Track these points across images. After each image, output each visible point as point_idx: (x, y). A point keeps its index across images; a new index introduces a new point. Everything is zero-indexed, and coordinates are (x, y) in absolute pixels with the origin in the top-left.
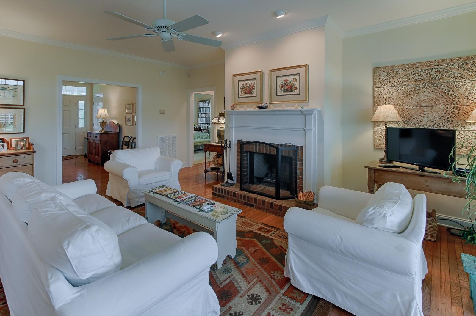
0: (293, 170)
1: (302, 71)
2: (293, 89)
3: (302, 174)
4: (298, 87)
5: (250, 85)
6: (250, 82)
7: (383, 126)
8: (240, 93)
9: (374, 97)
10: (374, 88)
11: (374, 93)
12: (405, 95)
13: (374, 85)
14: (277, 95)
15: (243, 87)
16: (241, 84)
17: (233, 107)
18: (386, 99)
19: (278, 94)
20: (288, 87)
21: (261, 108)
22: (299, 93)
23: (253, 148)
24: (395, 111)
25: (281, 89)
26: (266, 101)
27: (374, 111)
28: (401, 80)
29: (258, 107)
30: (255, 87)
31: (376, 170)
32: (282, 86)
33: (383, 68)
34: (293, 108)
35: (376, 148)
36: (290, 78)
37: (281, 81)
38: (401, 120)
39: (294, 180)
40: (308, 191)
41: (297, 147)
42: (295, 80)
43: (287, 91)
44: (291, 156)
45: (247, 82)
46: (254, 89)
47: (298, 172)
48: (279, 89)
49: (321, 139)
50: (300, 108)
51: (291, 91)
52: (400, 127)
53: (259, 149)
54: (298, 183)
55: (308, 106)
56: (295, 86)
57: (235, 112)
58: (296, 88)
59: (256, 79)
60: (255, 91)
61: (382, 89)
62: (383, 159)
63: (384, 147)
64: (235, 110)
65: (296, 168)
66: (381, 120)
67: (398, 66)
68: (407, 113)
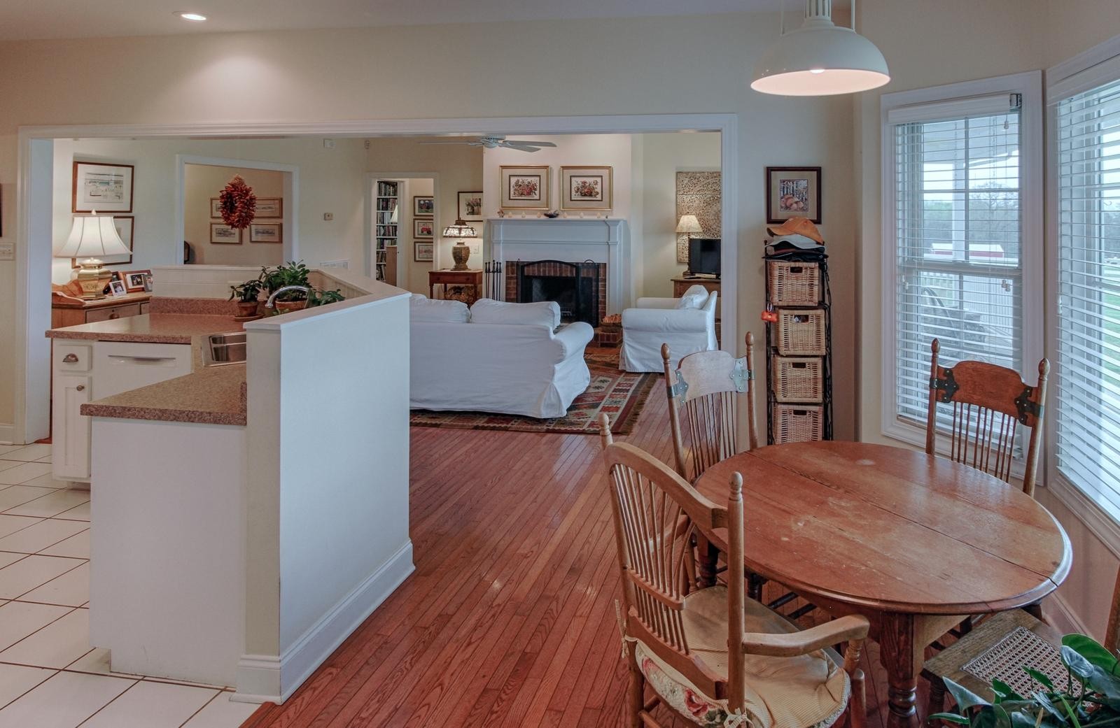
0: (593, 294)
1: (605, 173)
2: (594, 194)
3: (604, 297)
4: (600, 192)
5: (529, 183)
6: (529, 179)
7: (686, 237)
8: (512, 193)
9: (677, 205)
10: (677, 194)
11: (677, 201)
12: (705, 204)
13: (677, 191)
14: (571, 200)
15: (517, 184)
16: (514, 180)
17: (501, 213)
18: (688, 208)
19: (573, 199)
20: (586, 190)
21: (551, 216)
22: (600, 199)
23: (534, 271)
24: (697, 221)
25: (577, 192)
26: (555, 207)
27: (678, 221)
28: (702, 188)
29: (546, 215)
30: (538, 187)
31: (681, 282)
32: (578, 189)
33: (686, 173)
34: (595, 218)
35: (680, 262)
36: (589, 180)
37: (577, 182)
38: (701, 231)
39: (594, 305)
40: (613, 314)
41: (599, 265)
42: (596, 183)
43: (585, 195)
44: (591, 276)
45: (524, 178)
46: (535, 190)
47: (600, 294)
48: (573, 193)
49: (627, 253)
50: (603, 218)
51: (591, 195)
52: (702, 238)
53: (544, 271)
54: (600, 308)
55: (612, 215)
56: (596, 190)
57: (506, 220)
58: (598, 193)
59: (540, 176)
60: (537, 192)
61: (685, 197)
62: (686, 272)
63: (687, 260)
64: (506, 217)
65: (597, 290)
66: (684, 231)
67: (700, 173)
68: (707, 224)
